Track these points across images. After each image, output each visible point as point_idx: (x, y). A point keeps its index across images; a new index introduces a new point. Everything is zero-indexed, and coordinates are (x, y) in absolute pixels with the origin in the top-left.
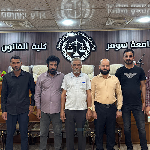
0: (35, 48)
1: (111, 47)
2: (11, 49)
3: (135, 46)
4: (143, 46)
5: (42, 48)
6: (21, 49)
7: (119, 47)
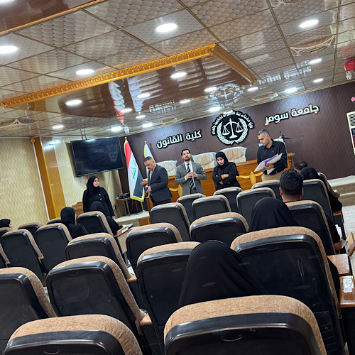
0: (190, 138)
1: (270, 121)
2: (166, 144)
3: (296, 115)
4: (305, 112)
5: (196, 137)
6: (176, 141)
7: (279, 119)
